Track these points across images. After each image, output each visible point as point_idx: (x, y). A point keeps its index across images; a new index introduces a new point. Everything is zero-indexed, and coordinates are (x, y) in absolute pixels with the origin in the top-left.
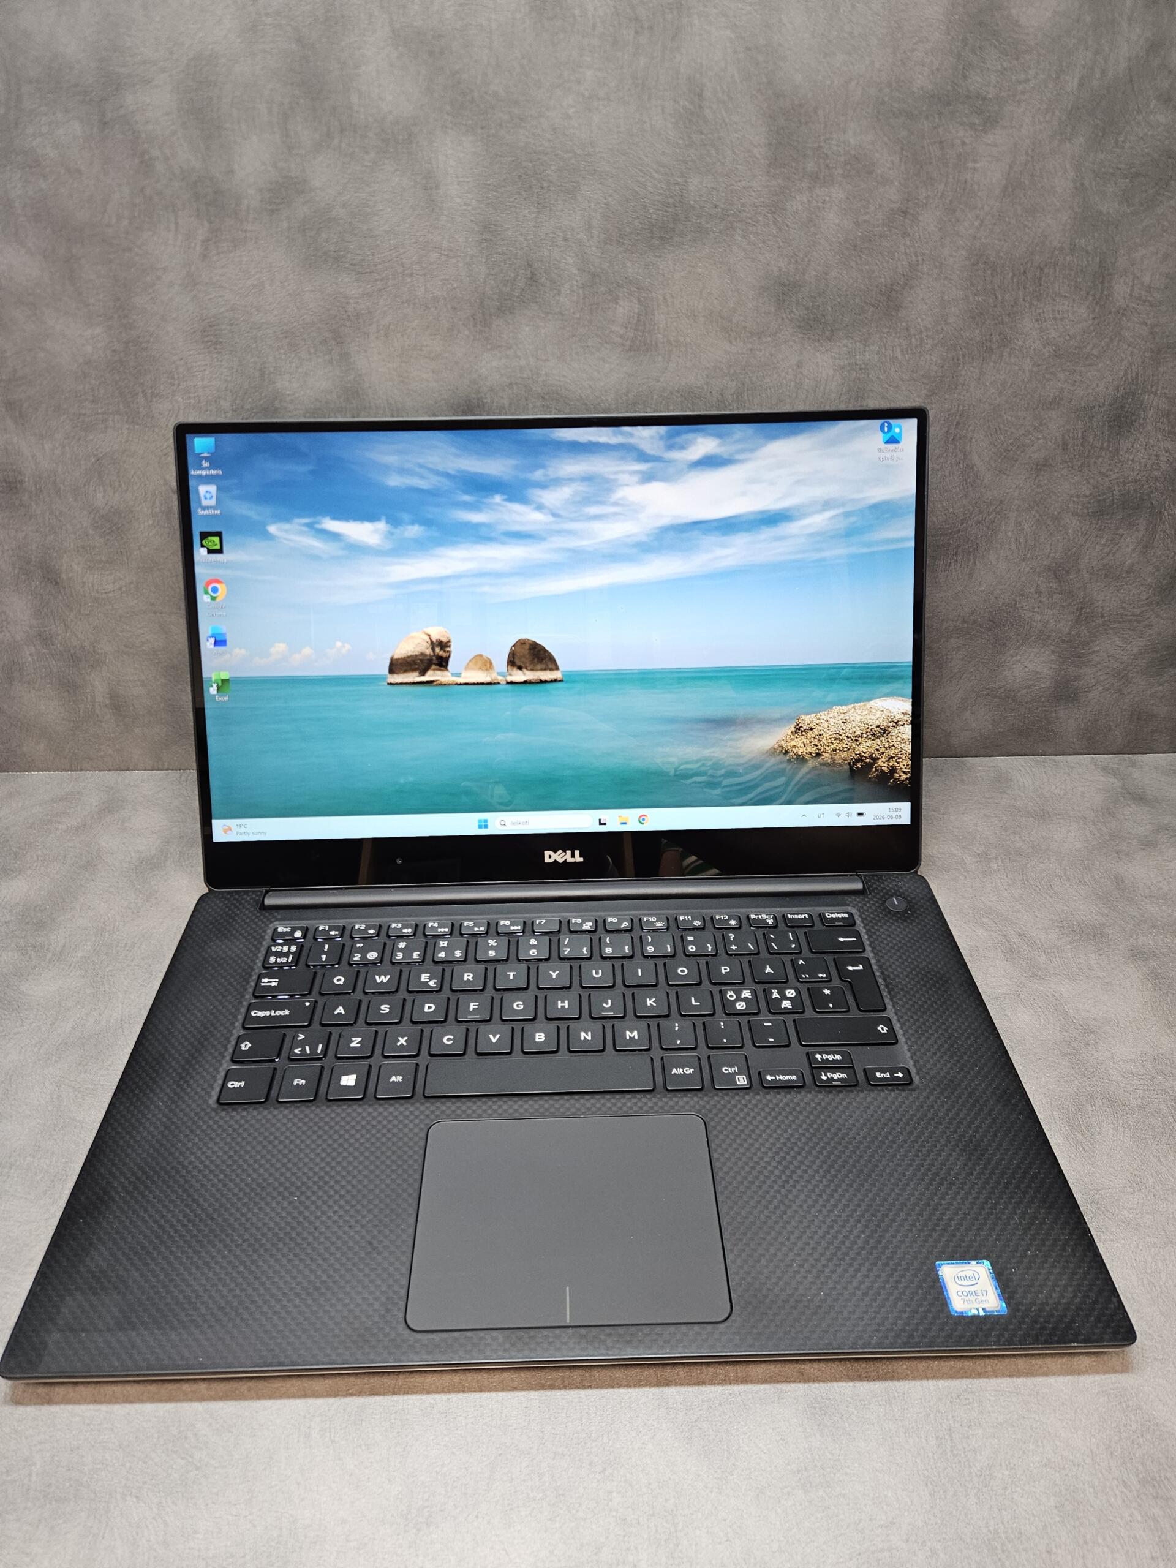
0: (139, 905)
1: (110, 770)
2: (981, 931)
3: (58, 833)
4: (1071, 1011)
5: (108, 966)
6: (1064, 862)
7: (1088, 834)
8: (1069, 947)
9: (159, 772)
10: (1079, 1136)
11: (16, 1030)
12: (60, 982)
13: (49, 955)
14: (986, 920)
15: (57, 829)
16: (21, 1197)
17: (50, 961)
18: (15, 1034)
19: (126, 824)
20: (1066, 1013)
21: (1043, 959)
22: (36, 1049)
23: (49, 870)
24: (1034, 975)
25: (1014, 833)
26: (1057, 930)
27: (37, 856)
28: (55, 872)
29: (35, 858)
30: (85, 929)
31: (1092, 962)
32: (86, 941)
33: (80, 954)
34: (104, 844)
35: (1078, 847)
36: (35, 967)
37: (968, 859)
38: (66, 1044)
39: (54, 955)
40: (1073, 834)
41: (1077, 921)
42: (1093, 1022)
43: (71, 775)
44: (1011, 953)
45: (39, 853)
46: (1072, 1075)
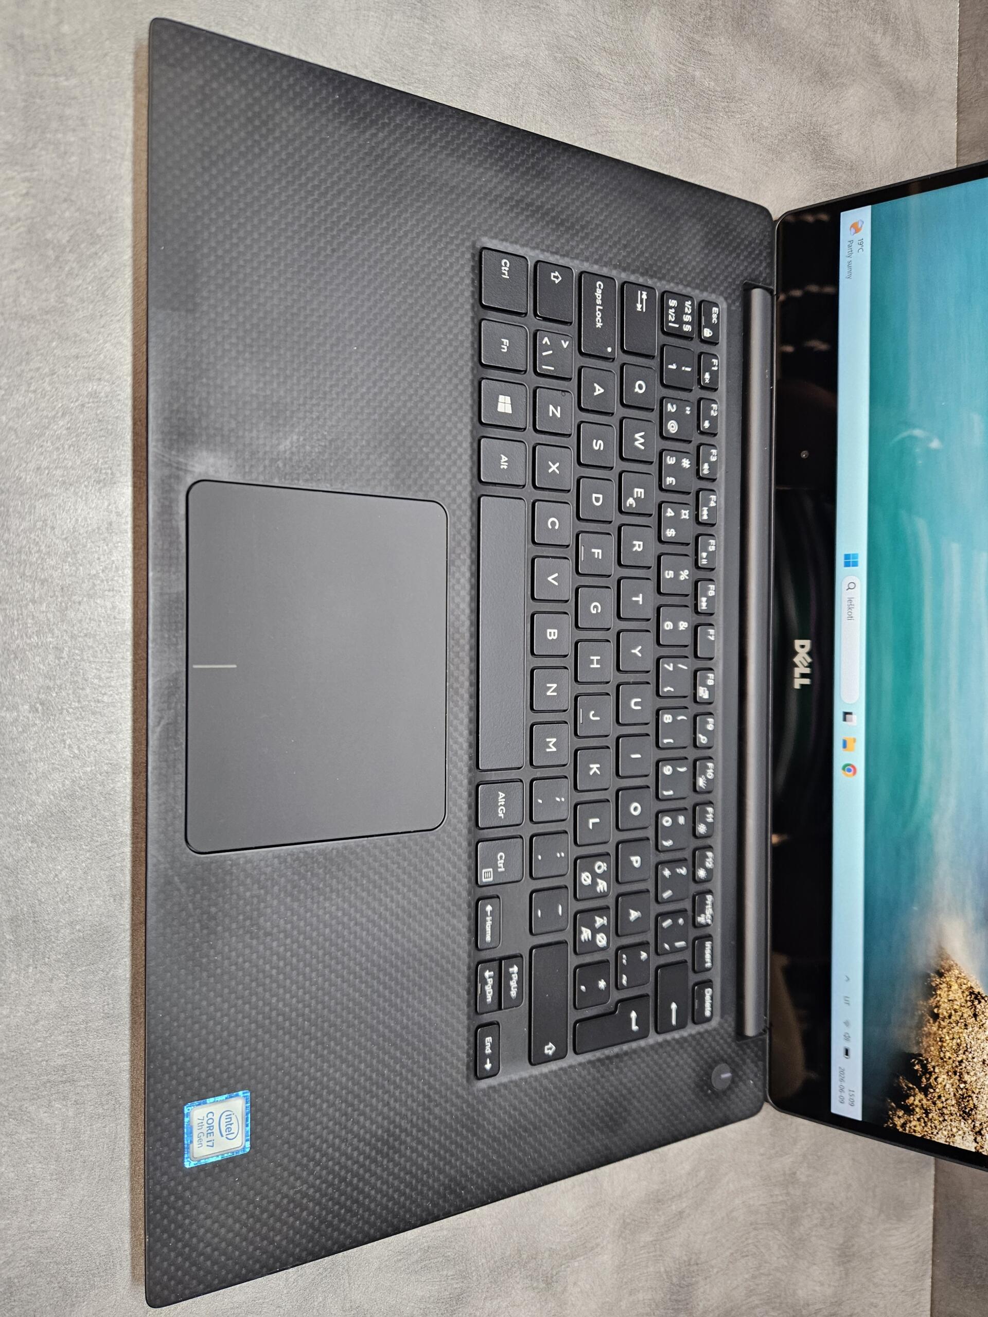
0: (764, 140)
1: (959, 90)
2: (687, 1167)
3: (870, 34)
4: (576, 1264)
5: (681, 109)
6: (778, 1275)
7: (817, 1307)
8: (662, 1269)
9: (954, 150)
10: (416, 1257)
11: (598, 6)
12: (661, 54)
13: (697, 37)
14: (702, 1174)
15: (875, 32)
16: (383, 34)
17: (691, 40)
18: (594, 7)
19: (880, 116)
20: (573, 1258)
21: (646, 1237)
22: (572, 33)
23: (817, 27)
24: (625, 1225)
25: (823, 1218)
26: (685, 1258)
27: (837, 11)
28: (814, 34)
29: (834, 9)
30: (733, 78)
31: (640, 1296)
32: (716, 80)
33: (697, 74)
34: (851, 91)
35: (800, 1292)
36: (683, 21)
37: (788, 1161)
38: (578, 68)
39: (698, 43)
40: (817, 1288)
41: (697, 1282)
42: (559, 1289)
43: (953, 43)
44: (657, 1200)
45: (841, 13)
46: (493, 1258)
